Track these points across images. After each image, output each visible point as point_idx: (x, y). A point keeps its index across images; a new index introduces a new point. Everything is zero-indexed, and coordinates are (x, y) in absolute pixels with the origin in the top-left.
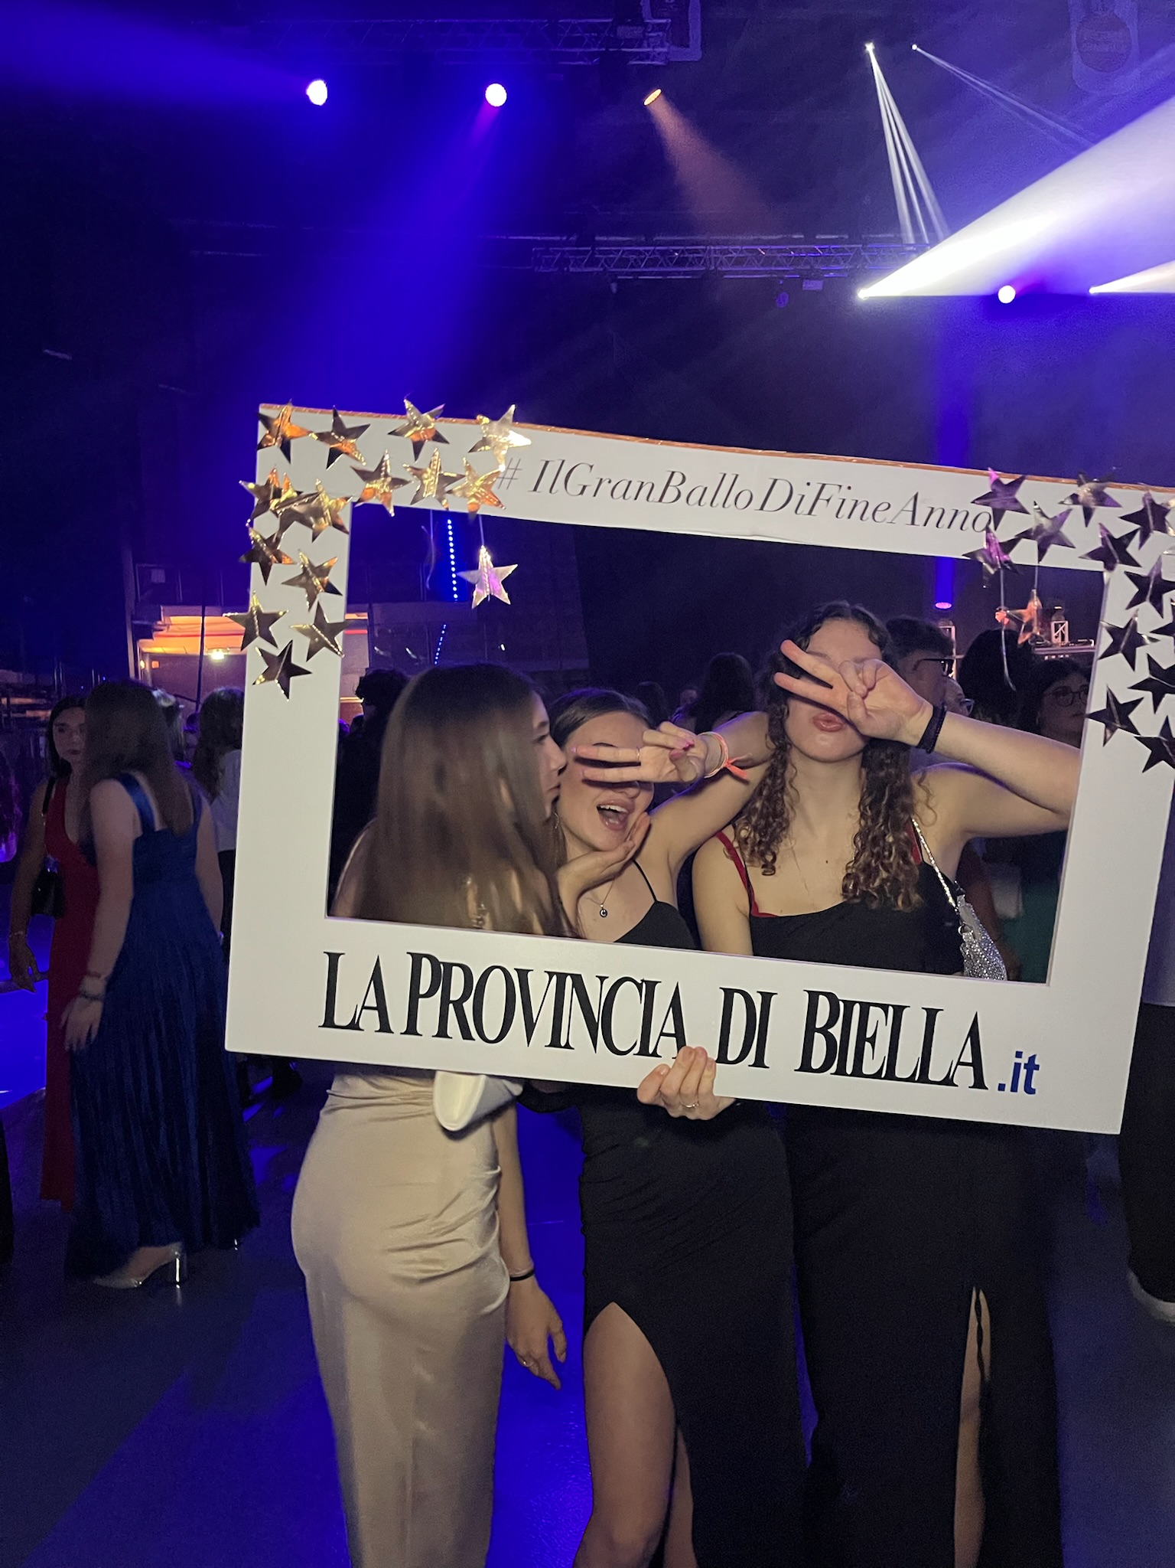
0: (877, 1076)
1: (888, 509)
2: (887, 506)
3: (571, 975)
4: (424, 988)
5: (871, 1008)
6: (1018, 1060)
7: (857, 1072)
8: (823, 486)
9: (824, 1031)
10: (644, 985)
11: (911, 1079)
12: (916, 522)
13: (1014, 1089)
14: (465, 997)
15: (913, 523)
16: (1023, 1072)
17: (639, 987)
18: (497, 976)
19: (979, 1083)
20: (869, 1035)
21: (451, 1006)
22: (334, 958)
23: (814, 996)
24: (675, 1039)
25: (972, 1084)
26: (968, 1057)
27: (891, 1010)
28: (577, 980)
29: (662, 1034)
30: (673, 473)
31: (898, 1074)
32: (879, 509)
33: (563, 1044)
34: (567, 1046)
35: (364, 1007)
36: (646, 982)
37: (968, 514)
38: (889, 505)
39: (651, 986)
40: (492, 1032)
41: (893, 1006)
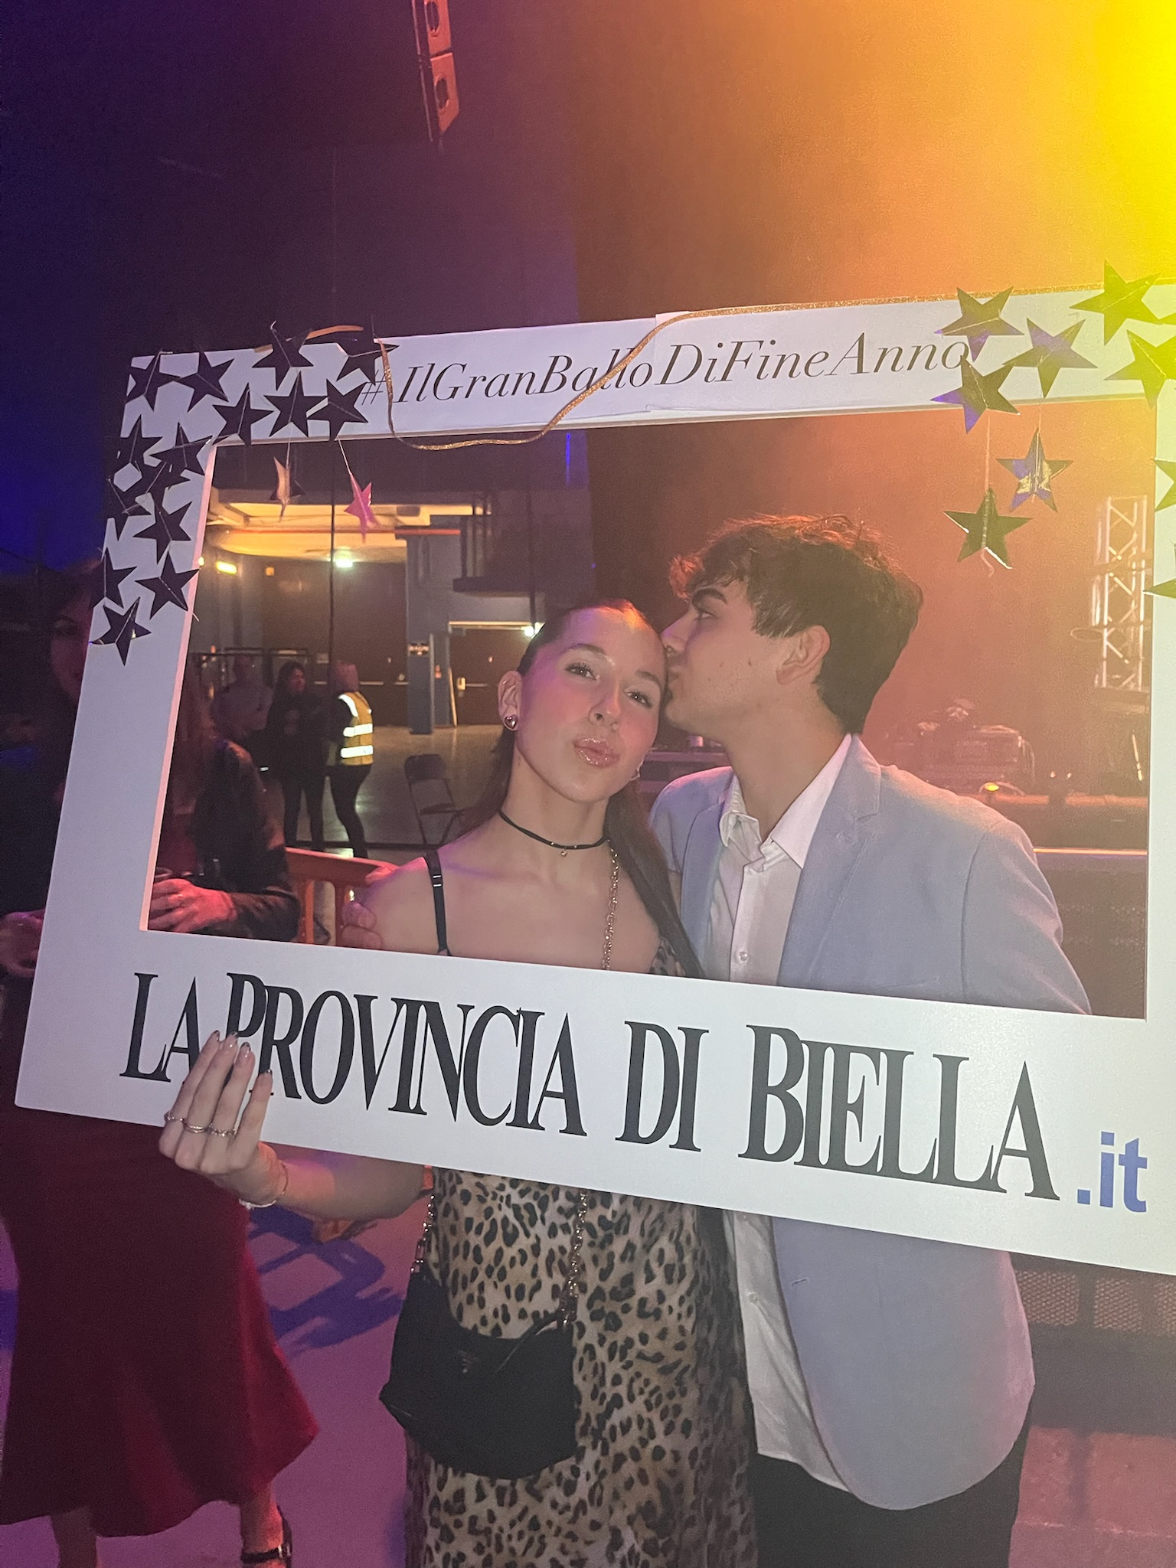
0: (868, 1169)
1: (824, 359)
2: (824, 354)
3: (426, 1004)
4: (244, 1023)
5: (851, 1054)
6: (1107, 1149)
7: (837, 1162)
8: (739, 344)
9: (781, 1091)
10: (521, 1016)
11: (925, 1176)
12: (863, 371)
13: (1107, 1201)
14: (291, 1037)
15: (860, 370)
16: (1119, 1172)
17: (515, 1020)
18: (332, 1005)
19: (1043, 1188)
20: (850, 1101)
21: (274, 1047)
22: (145, 980)
23: (762, 1036)
24: (563, 1100)
25: (1030, 1191)
26: (1017, 1141)
27: (883, 1057)
28: (433, 1009)
29: (546, 1093)
30: (556, 358)
31: (903, 1168)
32: (812, 361)
33: (412, 1106)
34: (418, 1110)
35: (174, 1049)
36: (526, 1014)
37: (934, 347)
38: (827, 355)
39: (531, 1018)
40: (322, 1090)
41: (885, 1051)
